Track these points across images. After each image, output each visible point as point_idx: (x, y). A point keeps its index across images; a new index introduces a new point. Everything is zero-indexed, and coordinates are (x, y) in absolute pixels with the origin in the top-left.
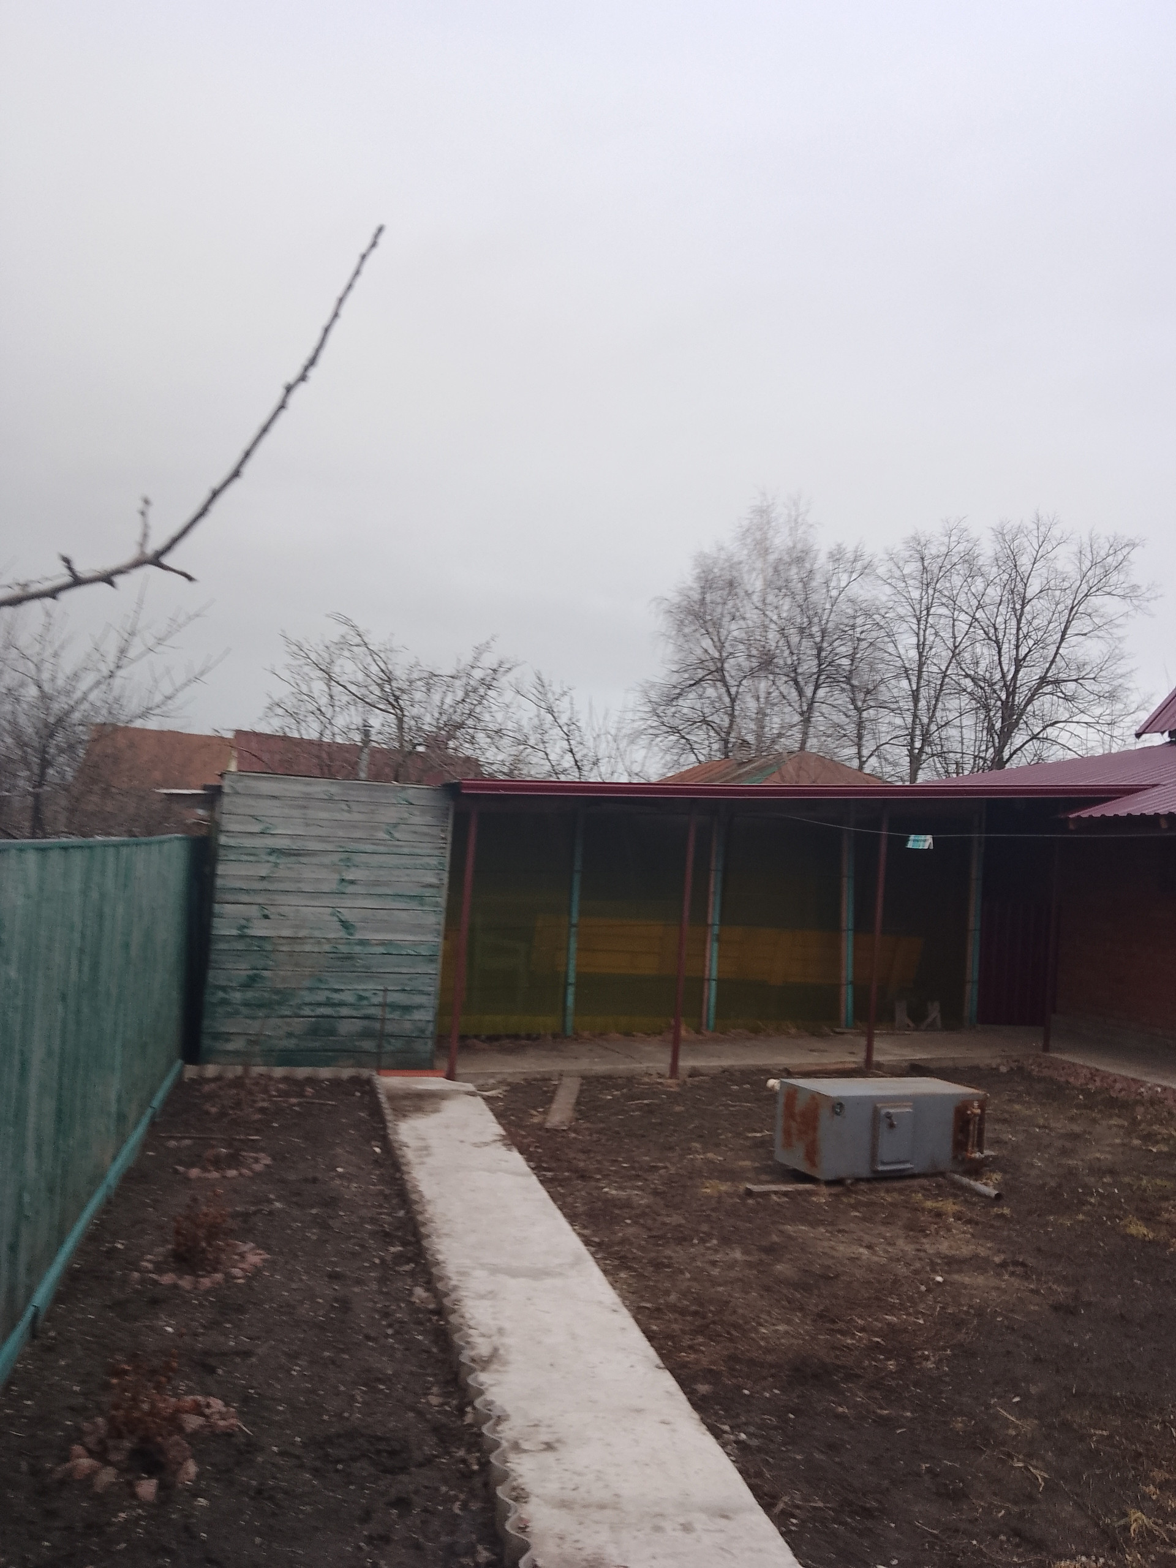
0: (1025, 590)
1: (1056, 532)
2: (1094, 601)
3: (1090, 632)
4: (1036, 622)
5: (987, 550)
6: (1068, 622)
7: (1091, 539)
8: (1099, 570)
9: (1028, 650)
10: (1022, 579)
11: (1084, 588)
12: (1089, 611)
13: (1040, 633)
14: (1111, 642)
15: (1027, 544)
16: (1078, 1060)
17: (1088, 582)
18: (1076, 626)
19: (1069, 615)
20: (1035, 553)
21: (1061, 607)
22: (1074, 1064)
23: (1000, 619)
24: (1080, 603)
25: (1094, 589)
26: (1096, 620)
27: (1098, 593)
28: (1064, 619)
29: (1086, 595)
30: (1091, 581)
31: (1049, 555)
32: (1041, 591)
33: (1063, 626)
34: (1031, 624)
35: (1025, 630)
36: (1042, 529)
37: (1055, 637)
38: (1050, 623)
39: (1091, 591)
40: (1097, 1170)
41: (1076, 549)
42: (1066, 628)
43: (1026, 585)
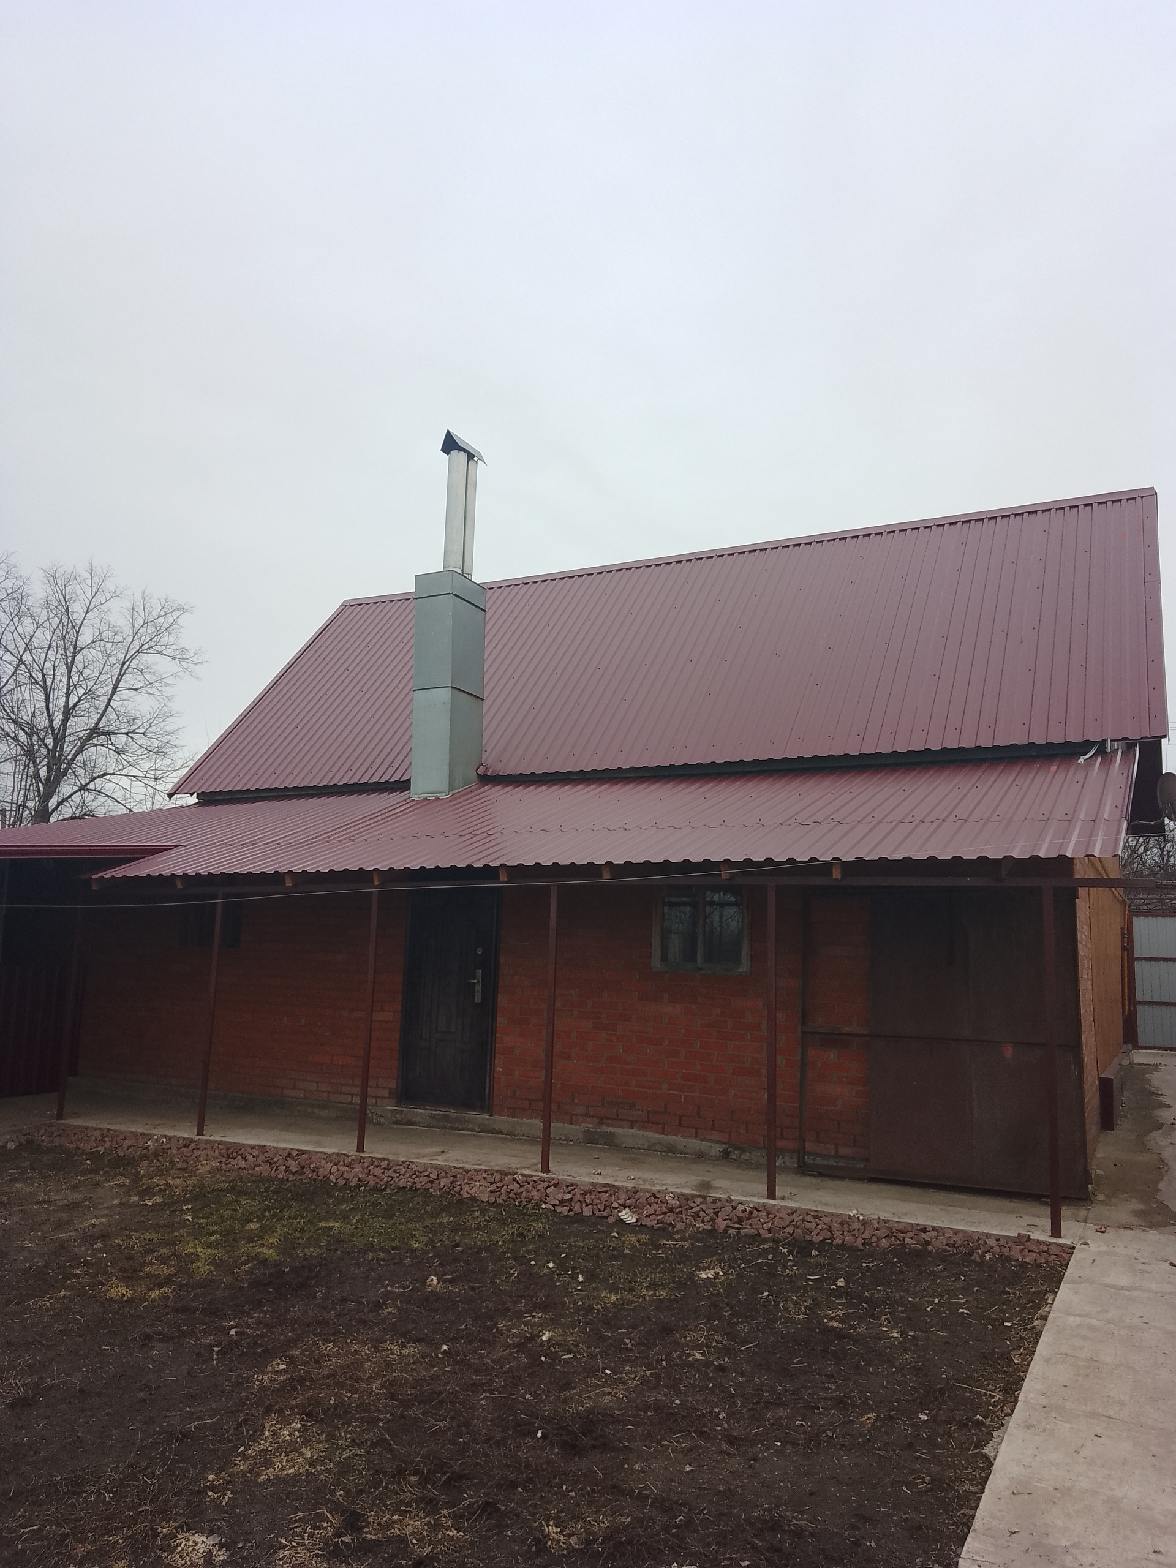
0: (77, 638)
1: (110, 585)
2: (147, 658)
3: (141, 688)
4: (87, 672)
5: (38, 592)
6: (120, 676)
7: (144, 599)
8: (151, 629)
9: (77, 699)
10: (74, 627)
11: (137, 645)
12: (142, 667)
13: (90, 684)
14: (161, 700)
15: (80, 592)
16: (91, 1124)
17: (140, 639)
18: (127, 681)
19: (121, 669)
20: (88, 603)
21: (113, 660)
22: (87, 1128)
23: (48, 665)
24: (132, 658)
25: (146, 646)
26: (148, 677)
27: (149, 651)
28: (116, 672)
29: (138, 651)
30: (143, 638)
31: (102, 607)
32: (93, 642)
33: (114, 679)
34: (81, 673)
35: (75, 678)
36: (95, 579)
37: (106, 689)
38: (100, 674)
39: (143, 648)
40: (88, 1239)
41: (129, 605)
42: (118, 682)
43: (78, 633)
